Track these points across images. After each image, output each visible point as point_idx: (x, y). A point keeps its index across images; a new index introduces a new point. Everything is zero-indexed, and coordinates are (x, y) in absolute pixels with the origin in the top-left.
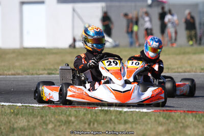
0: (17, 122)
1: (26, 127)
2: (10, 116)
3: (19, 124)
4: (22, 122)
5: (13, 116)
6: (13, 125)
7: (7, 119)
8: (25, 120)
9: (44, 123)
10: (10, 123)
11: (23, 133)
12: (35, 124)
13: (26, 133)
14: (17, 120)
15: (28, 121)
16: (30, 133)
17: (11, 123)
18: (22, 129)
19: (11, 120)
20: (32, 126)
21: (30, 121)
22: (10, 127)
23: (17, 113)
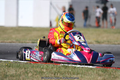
0: (9, 72)
1: (14, 74)
2: (5, 67)
3: (10, 72)
4: (12, 71)
5: (7, 67)
6: (6, 73)
7: (2, 70)
8: (14, 70)
9: (26, 72)
10: (4, 72)
11: (12, 78)
12: (20, 73)
13: (14, 78)
14: (9, 70)
15: (16, 71)
16: (16, 78)
17: (6, 72)
18: (12, 76)
19: (5, 70)
20: (18, 74)
21: (17, 71)
22: (5, 74)
23: (9, 66)
